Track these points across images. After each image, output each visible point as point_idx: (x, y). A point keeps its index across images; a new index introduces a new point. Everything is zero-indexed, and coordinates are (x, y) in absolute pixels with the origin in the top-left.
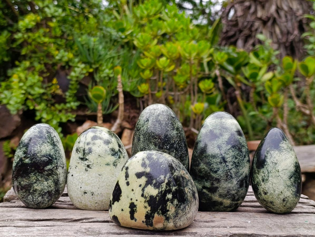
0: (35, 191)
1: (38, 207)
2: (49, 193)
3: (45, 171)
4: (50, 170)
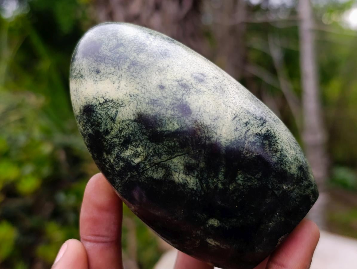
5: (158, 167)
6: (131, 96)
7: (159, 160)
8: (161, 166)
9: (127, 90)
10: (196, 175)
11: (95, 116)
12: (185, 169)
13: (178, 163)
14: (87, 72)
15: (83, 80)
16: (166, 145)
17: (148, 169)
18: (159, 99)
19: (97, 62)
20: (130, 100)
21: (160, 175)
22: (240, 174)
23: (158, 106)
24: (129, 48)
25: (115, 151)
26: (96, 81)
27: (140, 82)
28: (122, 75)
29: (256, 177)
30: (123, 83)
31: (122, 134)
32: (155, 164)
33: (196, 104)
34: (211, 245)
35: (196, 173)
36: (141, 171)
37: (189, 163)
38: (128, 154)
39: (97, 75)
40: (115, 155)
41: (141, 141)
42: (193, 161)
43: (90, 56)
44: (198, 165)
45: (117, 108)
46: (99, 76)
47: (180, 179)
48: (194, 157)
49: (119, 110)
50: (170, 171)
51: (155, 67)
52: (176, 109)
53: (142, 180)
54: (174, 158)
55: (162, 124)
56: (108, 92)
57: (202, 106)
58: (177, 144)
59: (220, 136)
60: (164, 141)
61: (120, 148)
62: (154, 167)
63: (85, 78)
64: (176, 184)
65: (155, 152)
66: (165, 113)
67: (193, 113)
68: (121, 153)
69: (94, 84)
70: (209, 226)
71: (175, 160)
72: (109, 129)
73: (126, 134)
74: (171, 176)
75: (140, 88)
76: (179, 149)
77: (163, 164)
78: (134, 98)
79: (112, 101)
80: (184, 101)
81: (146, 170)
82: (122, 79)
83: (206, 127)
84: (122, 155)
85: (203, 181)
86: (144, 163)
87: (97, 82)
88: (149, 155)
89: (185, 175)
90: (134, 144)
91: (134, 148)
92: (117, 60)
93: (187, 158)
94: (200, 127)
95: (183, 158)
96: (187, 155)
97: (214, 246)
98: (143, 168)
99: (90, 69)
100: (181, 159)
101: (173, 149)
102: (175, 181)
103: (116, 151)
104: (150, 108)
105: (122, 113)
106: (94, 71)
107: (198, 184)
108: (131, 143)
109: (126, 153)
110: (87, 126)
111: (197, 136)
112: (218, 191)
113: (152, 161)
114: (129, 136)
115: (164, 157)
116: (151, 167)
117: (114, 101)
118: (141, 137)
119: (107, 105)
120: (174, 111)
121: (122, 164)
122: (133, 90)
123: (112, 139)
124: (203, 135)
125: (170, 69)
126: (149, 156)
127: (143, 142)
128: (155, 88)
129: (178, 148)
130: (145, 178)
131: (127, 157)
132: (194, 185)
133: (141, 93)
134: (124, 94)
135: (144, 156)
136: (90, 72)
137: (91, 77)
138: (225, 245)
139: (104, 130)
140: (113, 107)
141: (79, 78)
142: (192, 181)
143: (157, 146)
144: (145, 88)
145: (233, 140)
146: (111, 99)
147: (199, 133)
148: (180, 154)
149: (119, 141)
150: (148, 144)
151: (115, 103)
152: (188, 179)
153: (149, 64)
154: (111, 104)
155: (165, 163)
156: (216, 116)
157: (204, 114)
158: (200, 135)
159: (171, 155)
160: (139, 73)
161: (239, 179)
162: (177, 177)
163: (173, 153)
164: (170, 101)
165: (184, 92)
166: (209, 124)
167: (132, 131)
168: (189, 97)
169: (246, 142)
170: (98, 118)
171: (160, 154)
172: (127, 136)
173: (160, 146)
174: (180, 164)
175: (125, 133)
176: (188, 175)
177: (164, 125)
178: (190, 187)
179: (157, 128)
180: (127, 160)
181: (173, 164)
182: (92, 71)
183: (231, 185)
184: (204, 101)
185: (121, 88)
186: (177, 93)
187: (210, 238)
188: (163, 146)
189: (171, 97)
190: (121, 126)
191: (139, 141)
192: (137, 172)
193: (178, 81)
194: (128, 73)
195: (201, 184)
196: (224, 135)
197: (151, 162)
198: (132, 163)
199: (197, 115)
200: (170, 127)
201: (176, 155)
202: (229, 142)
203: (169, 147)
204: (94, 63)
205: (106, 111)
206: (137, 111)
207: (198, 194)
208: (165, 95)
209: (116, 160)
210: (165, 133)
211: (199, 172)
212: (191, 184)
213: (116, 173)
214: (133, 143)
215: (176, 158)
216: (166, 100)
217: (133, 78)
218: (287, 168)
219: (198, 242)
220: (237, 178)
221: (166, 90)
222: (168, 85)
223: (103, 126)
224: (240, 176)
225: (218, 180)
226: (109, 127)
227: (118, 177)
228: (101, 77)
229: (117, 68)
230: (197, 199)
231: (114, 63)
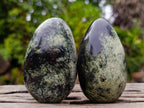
0: (45, 84)
1: (47, 101)
2: (59, 87)
3: (56, 62)
4: (61, 62)
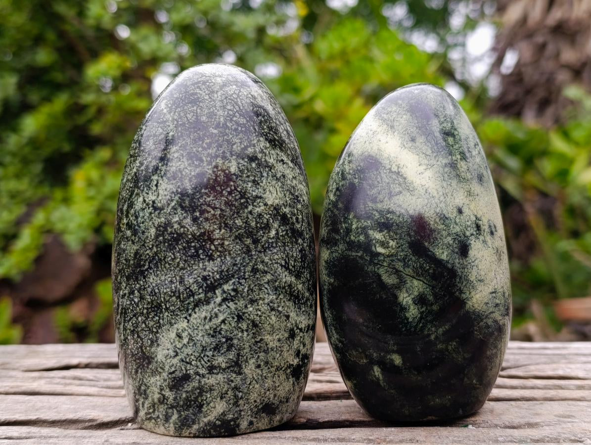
5: (395, 274)
6: (426, 192)
7: (402, 269)
8: (398, 275)
9: (428, 183)
10: (422, 310)
11: (374, 174)
12: (417, 297)
13: (417, 287)
14: (402, 129)
15: (390, 131)
16: (420, 263)
17: (383, 266)
18: (449, 219)
19: (420, 130)
20: (423, 194)
21: (389, 281)
22: (456, 342)
23: (443, 224)
24: (457, 146)
25: (366, 222)
26: (404, 146)
27: (445, 188)
28: (434, 165)
29: (465, 355)
30: (429, 173)
31: (388, 216)
32: (394, 268)
33: (476, 253)
34: (373, 373)
35: (424, 309)
36: (376, 261)
37: (426, 296)
38: (377, 237)
39: (409, 142)
40: (363, 224)
41: (400, 239)
42: (431, 298)
43: (416, 116)
44: (432, 304)
45: (403, 189)
46: (411, 145)
47: (405, 300)
48: (435, 295)
49: (404, 193)
50: (402, 287)
51: (468, 186)
52: (456, 242)
53: (369, 270)
54: (417, 279)
55: (433, 243)
56: (407, 167)
57: (479, 260)
58: (431, 271)
59: (471, 298)
60: (422, 258)
61: (374, 224)
62: (392, 270)
63: (394, 132)
64: (397, 301)
65: (404, 259)
66: (444, 236)
67: (467, 259)
68: (371, 229)
69: (399, 147)
70: (390, 359)
71: (416, 282)
72: (378, 199)
73: (392, 219)
74: (399, 291)
75: (441, 193)
76: (429, 277)
77: (402, 275)
78: (428, 196)
79: (405, 179)
80: (469, 241)
81: (382, 265)
82: (431, 169)
83: (468, 280)
84: (371, 232)
85: (423, 321)
86: (385, 258)
87: (404, 148)
88: (396, 255)
89: (412, 302)
90: (392, 234)
91: (388, 237)
92: (439, 147)
93: (428, 291)
94: (463, 276)
95: (425, 287)
96: (431, 288)
97: (375, 376)
98: (379, 261)
99: (407, 129)
100: (422, 286)
101: (424, 272)
102: (398, 298)
103: (368, 223)
104: (435, 220)
105: (405, 198)
106: (410, 136)
107: (416, 320)
108: (389, 231)
109: (377, 234)
110: (357, 174)
111: (454, 281)
112: (427, 339)
113: (394, 263)
114: (393, 223)
115: (409, 271)
116: (388, 266)
117: (406, 181)
118: (403, 235)
119: (396, 177)
120: (453, 242)
121: (363, 239)
122: (433, 189)
123: (373, 209)
124: (459, 285)
125: (477, 199)
126: (396, 257)
127: (401, 241)
128: (455, 206)
129: (429, 275)
130: (373, 270)
131: (373, 238)
132: (413, 316)
133: (438, 199)
134: (421, 184)
135: (391, 252)
136: (404, 133)
137: (402, 138)
138: (385, 384)
139: (373, 195)
140: (400, 184)
141: (388, 126)
142: (413, 312)
143: (411, 256)
144: (445, 198)
145: (477, 310)
146: (405, 176)
147: (458, 280)
148: (425, 281)
149: (378, 218)
150: (405, 246)
151: (405, 183)
152: (412, 307)
153: (465, 179)
154: (401, 180)
155: (405, 276)
156: (483, 278)
157: (475, 267)
158: (457, 283)
159: (417, 275)
160: (450, 179)
161: (451, 345)
162: (404, 297)
163: (419, 275)
164: (458, 230)
165: (475, 233)
166: (472, 279)
167: (400, 222)
168: (475, 242)
169: (484, 321)
170: (376, 178)
171: (407, 265)
172: (391, 222)
173: (413, 258)
174: (417, 290)
175: (391, 217)
176: (416, 304)
177: (434, 246)
178: (407, 315)
179: (426, 242)
180: (371, 240)
181: (411, 284)
182: (408, 134)
183: (441, 344)
184: (483, 256)
185: (423, 176)
186: (469, 229)
187: (379, 367)
188: (417, 261)
189: (461, 227)
190: (393, 208)
191: (398, 236)
192: (371, 259)
193: (476, 218)
194: (441, 169)
195: (419, 321)
196: (474, 300)
197: (392, 263)
198: (373, 247)
199: (469, 263)
200: (438, 252)
201: (421, 279)
202: (473, 309)
203: (421, 267)
204: (415, 128)
205: (390, 182)
206: (421, 210)
207: (408, 327)
208: (458, 221)
209: (359, 230)
210: (429, 253)
211: (427, 311)
212: (411, 314)
213: (348, 240)
214: (391, 232)
215: (419, 282)
216: (455, 226)
217: (442, 178)
218: (490, 368)
219: (365, 361)
220: (450, 343)
221: (462, 217)
222: (466, 214)
223: (374, 191)
224: (455, 343)
225: (436, 331)
226: (381, 197)
227: (346, 245)
228: (412, 147)
229: (435, 154)
230: (403, 329)
231: (436, 147)
